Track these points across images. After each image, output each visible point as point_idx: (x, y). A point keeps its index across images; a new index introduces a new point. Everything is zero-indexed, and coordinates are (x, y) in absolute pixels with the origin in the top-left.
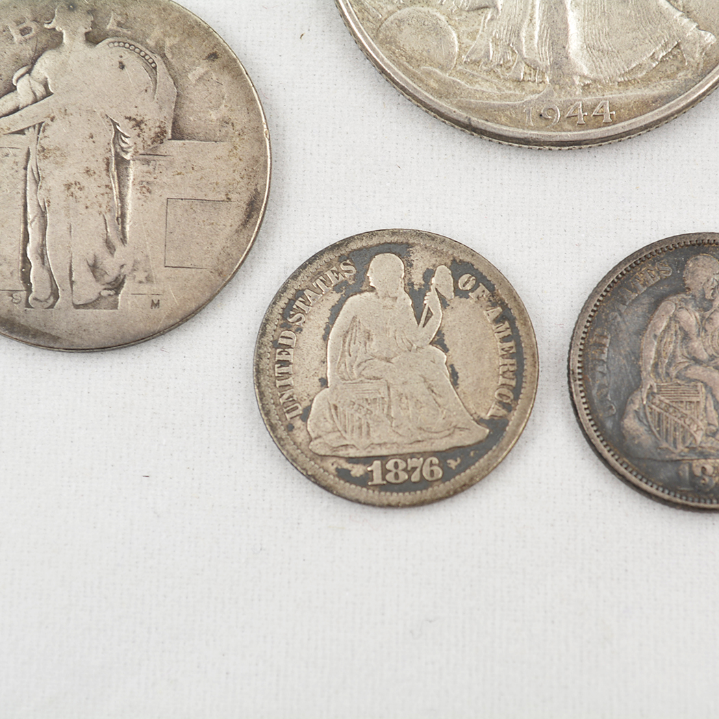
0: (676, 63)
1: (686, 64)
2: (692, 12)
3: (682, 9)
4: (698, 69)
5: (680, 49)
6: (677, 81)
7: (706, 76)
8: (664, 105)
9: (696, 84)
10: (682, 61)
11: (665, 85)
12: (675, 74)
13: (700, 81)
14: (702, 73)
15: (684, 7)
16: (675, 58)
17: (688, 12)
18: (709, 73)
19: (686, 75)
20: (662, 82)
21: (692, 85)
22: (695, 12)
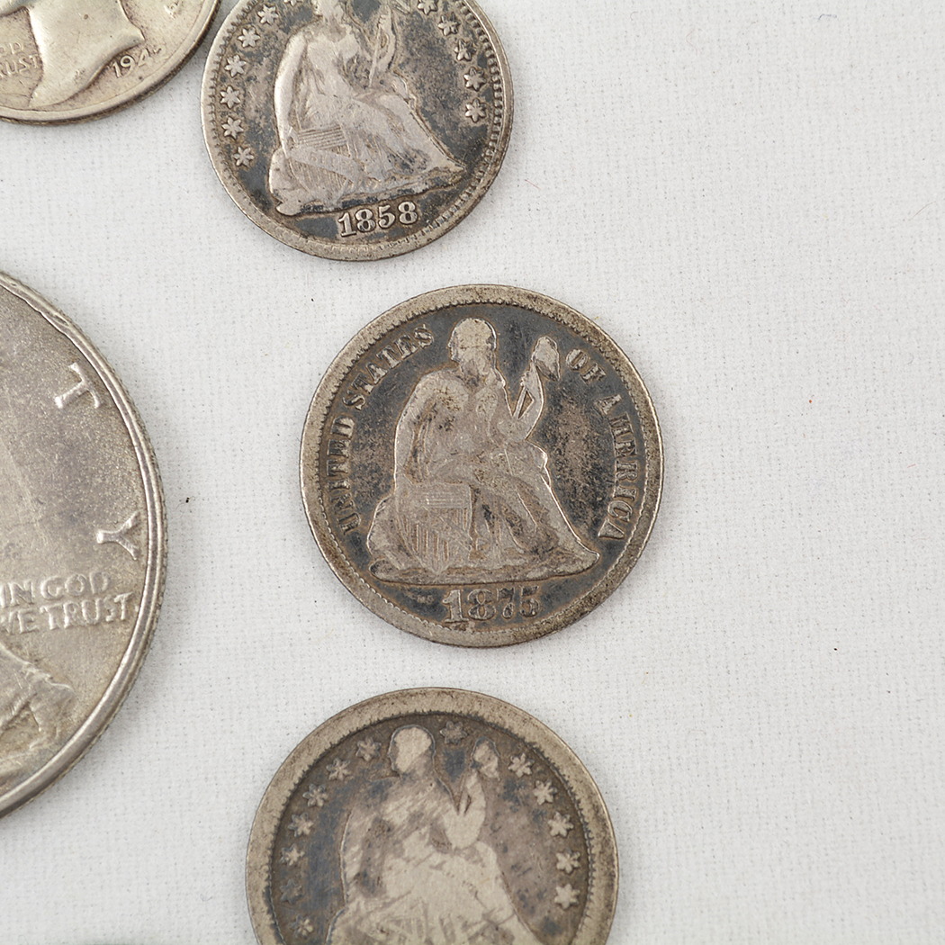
0: (28, 730)
1: (40, 730)
2: (41, 660)
3: (28, 657)
4: (54, 734)
5: (30, 710)
6: (29, 754)
7: (65, 744)
8: (14, 787)
9: (54, 755)
10: (34, 727)
11: (13, 761)
12: (26, 743)
13: (58, 751)
14: (61, 739)
15: (30, 655)
16: (24, 723)
17: (36, 661)
18: (69, 740)
19: (40, 744)
20: (11, 757)
21: (49, 757)
22: (45, 660)
